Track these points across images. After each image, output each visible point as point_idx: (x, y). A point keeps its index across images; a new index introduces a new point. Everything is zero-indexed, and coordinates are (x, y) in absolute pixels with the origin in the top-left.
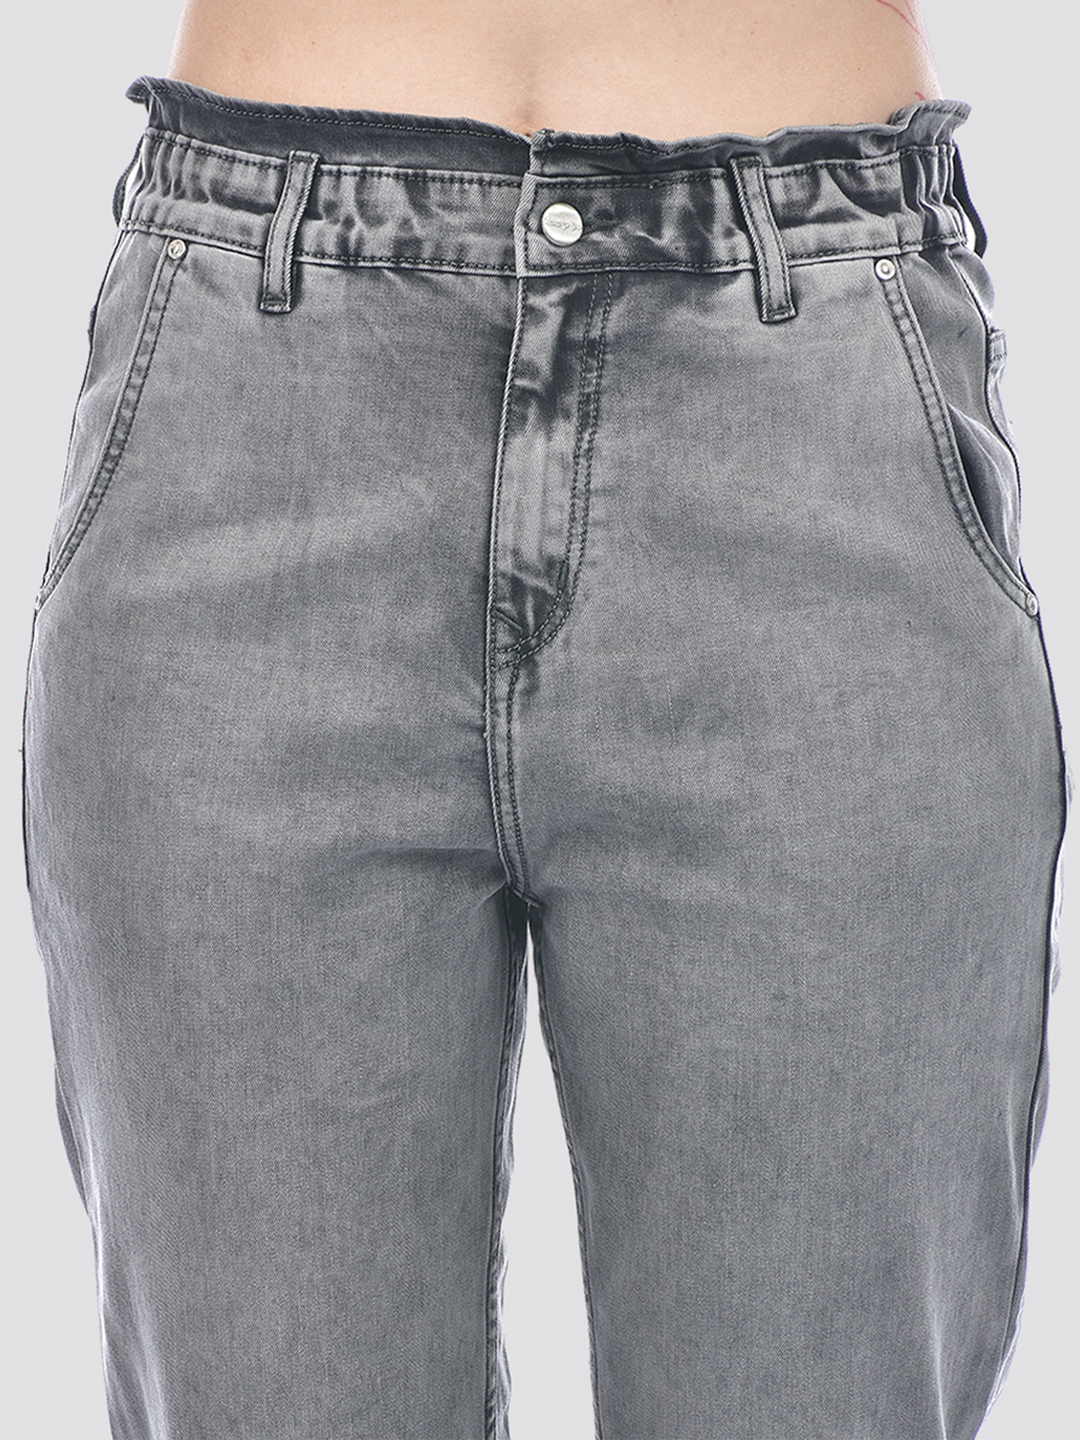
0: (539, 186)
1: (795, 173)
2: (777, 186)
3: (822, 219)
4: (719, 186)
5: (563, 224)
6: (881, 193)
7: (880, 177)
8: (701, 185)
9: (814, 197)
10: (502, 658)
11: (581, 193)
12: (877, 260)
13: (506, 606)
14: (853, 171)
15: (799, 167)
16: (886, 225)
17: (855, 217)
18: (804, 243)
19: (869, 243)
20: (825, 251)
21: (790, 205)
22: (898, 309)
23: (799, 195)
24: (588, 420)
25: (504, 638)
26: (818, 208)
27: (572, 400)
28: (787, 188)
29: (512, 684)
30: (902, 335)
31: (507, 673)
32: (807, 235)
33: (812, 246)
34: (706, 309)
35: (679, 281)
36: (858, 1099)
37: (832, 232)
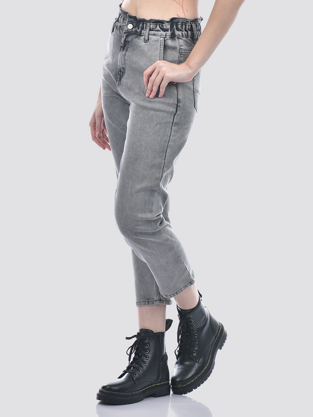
0: (128, 21)
1: (155, 25)
2: (151, 26)
3: (156, 31)
4: (145, 24)
5: (130, 26)
6: (166, 29)
7: (166, 27)
8: (143, 24)
9: (156, 28)
10: (118, 79)
11: (133, 23)
12: (161, 37)
13: (119, 73)
14: (162, 25)
15: (155, 24)
16: (164, 33)
17: (160, 31)
18: (152, 33)
19: (160, 35)
20: (154, 35)
21: (153, 28)
22: (161, 44)
23: (154, 27)
24: (127, 51)
25: (119, 77)
26: (156, 29)
27: (126, 48)
28: (153, 26)
29: (119, 83)
30: (160, 47)
31: (119, 81)
32: (153, 32)
33: (153, 34)
34: (139, 39)
35: (138, 35)
36: (135, 136)
37: (156, 32)
